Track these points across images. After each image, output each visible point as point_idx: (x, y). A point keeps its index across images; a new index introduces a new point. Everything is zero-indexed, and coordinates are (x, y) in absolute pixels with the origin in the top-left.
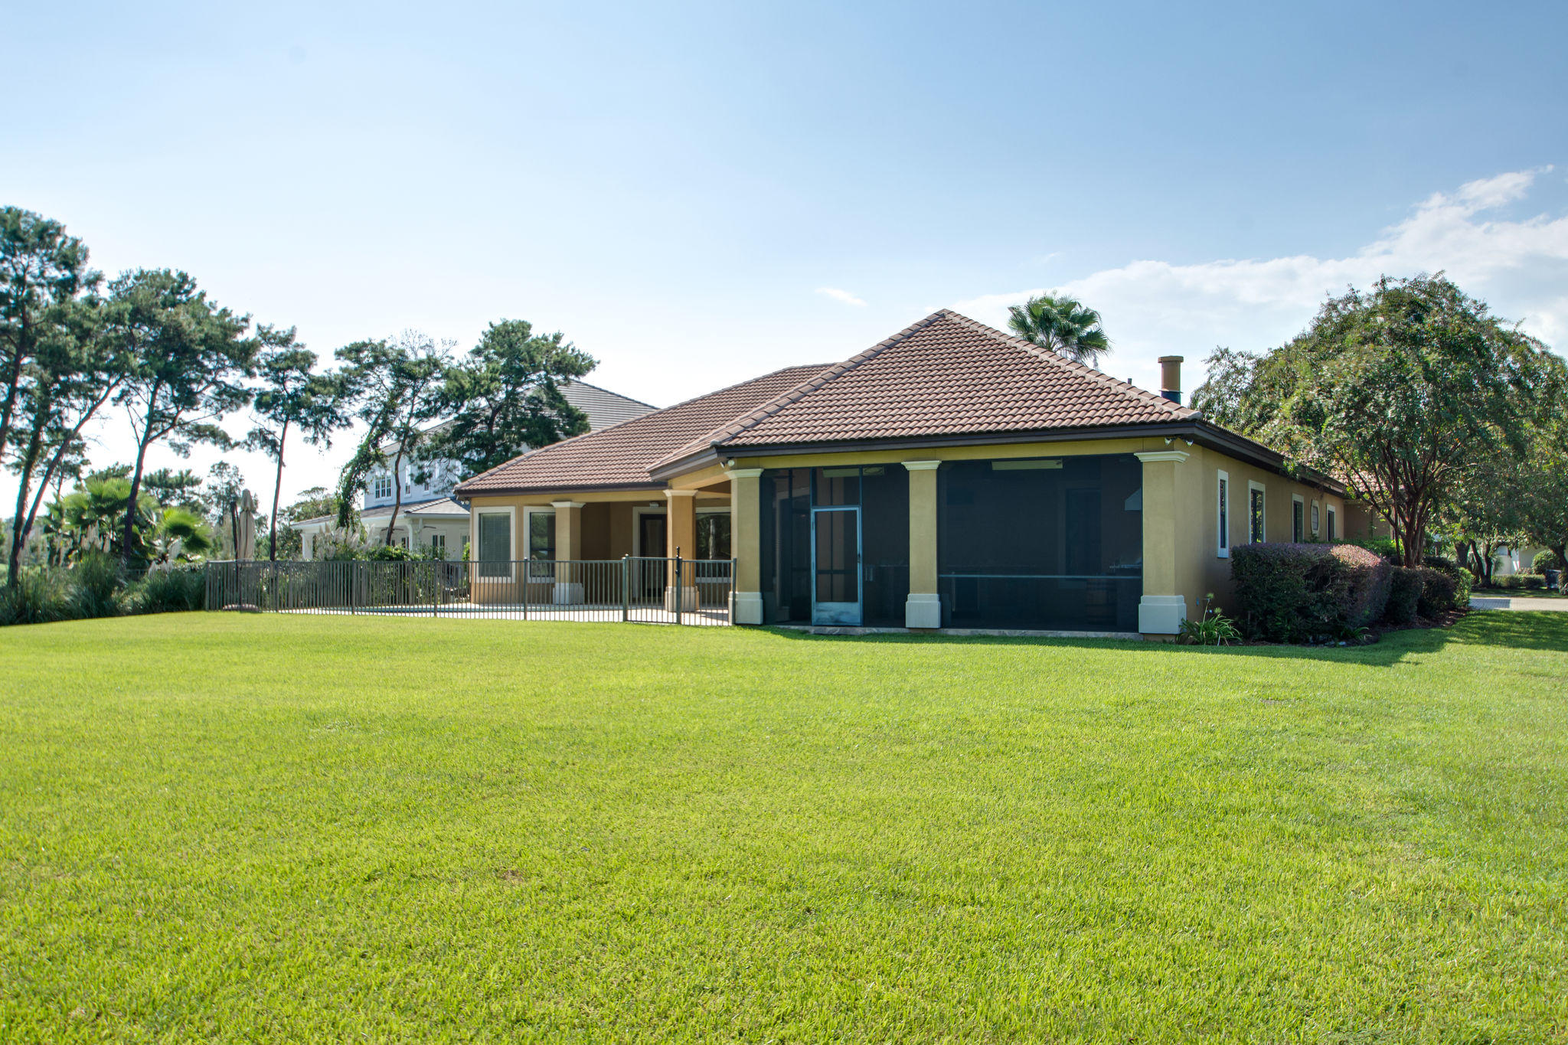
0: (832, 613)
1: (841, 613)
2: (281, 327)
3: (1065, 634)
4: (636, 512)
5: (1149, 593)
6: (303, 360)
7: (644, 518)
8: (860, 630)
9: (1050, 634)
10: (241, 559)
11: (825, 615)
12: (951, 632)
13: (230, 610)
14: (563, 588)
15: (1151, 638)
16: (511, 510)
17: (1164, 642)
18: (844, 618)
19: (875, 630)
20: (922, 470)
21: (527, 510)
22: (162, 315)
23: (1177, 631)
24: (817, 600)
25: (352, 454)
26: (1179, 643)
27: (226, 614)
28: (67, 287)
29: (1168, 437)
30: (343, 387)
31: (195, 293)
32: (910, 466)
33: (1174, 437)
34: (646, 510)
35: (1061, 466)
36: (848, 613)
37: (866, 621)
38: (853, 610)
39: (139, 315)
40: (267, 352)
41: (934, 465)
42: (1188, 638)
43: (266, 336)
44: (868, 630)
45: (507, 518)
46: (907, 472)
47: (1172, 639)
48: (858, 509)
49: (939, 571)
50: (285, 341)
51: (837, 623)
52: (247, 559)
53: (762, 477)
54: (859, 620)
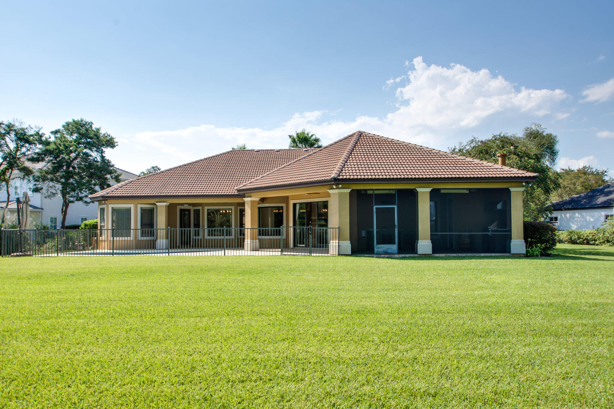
0: (384, 249)
1: (388, 249)
3: (483, 255)
4: (179, 208)
5: (514, 239)
7: (181, 210)
8: (397, 256)
9: (477, 255)
10: (23, 228)
11: (381, 250)
12: (437, 255)
13: (14, 256)
14: (162, 241)
15: (515, 255)
16: (132, 206)
17: (520, 256)
18: (389, 251)
19: (403, 255)
20: (424, 192)
21: (139, 206)
24: (377, 244)
27: (13, 258)
32: (419, 190)
34: (182, 207)
35: (468, 192)
36: (391, 249)
38: (394, 247)
41: (429, 190)
44: (401, 256)
45: (129, 210)
46: (418, 192)
48: (396, 207)
49: (431, 232)
51: (387, 253)
52: (26, 228)
54: (396, 251)
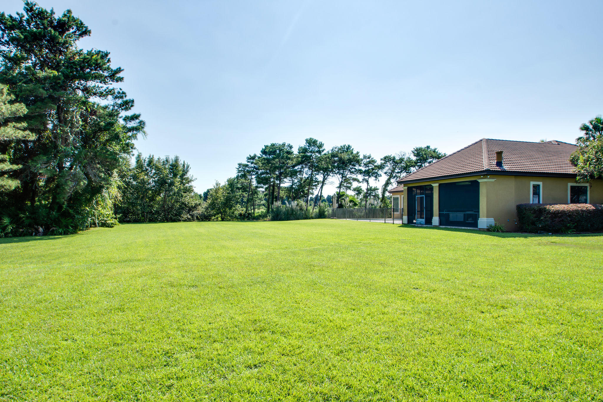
2: (368, 155)
5: (481, 218)
6: (373, 162)
8: (424, 226)
11: (419, 222)
12: (441, 227)
15: (481, 230)
16: (399, 196)
17: (484, 232)
18: (422, 223)
20: (436, 185)
22: (339, 155)
23: (486, 227)
24: (417, 218)
25: (384, 183)
26: (487, 231)
28: (319, 152)
29: (482, 175)
30: (381, 167)
31: (352, 149)
32: (434, 185)
33: (484, 175)
35: (470, 183)
36: (422, 221)
37: (426, 224)
38: (424, 221)
39: (333, 156)
40: (365, 161)
41: (438, 185)
42: (490, 230)
43: (365, 157)
44: (426, 226)
46: (433, 187)
47: (486, 230)
48: (424, 196)
49: (439, 211)
50: (369, 158)
51: (421, 224)
53: (408, 188)
54: (424, 223)
